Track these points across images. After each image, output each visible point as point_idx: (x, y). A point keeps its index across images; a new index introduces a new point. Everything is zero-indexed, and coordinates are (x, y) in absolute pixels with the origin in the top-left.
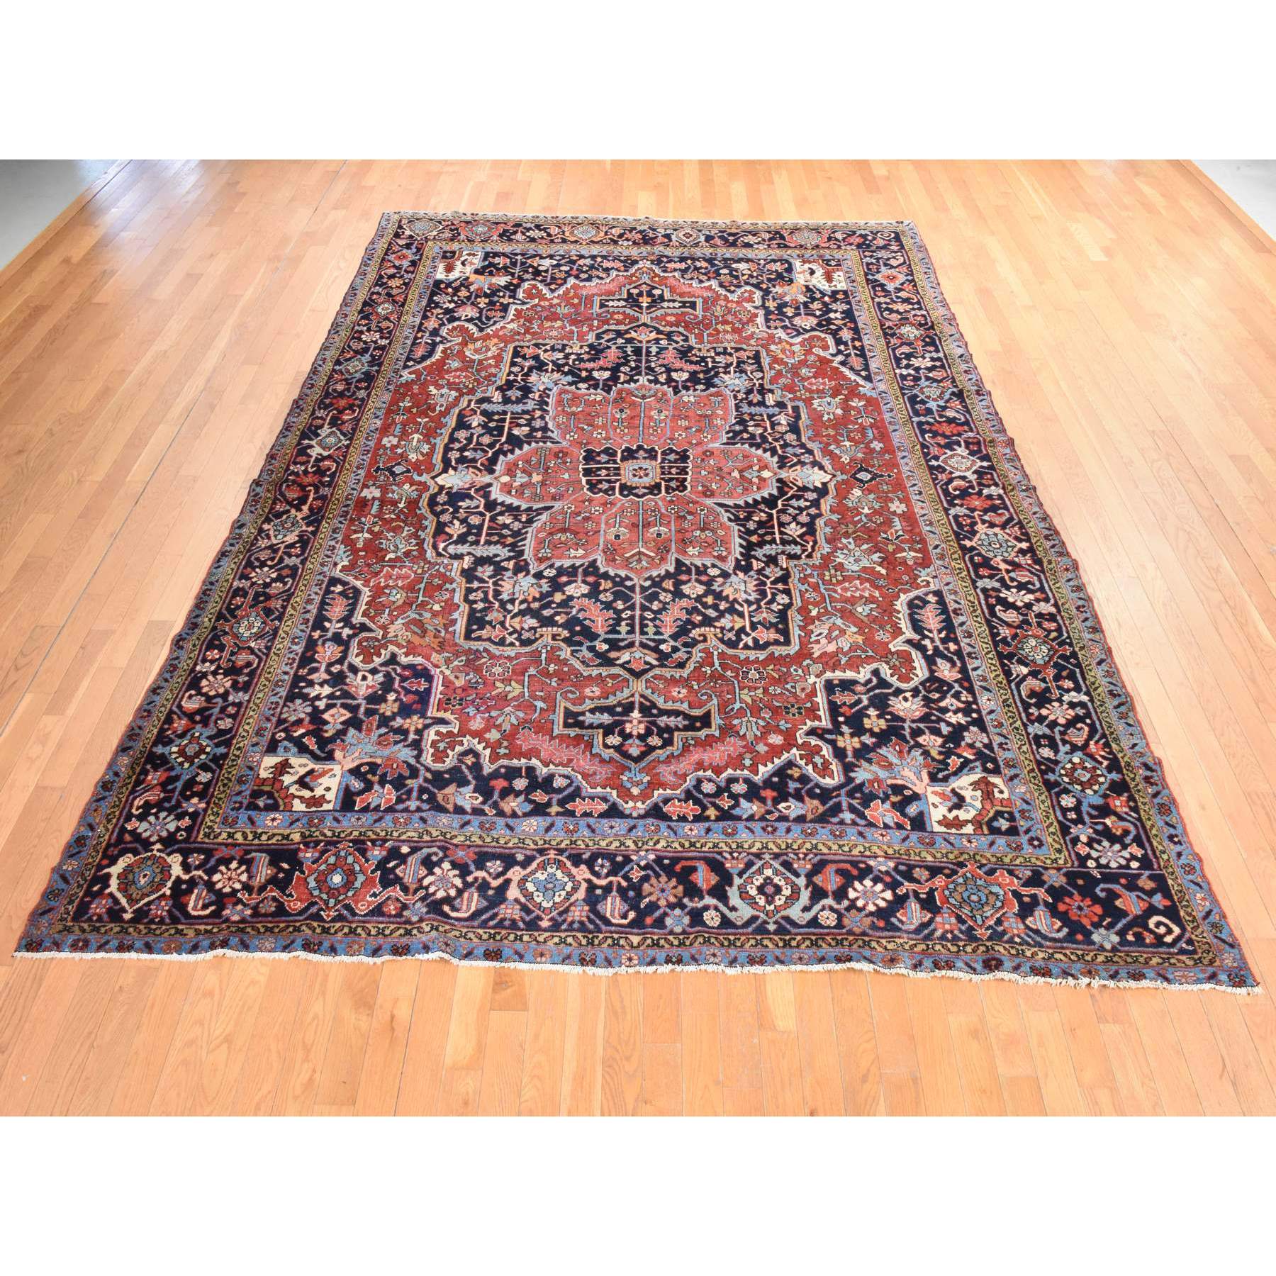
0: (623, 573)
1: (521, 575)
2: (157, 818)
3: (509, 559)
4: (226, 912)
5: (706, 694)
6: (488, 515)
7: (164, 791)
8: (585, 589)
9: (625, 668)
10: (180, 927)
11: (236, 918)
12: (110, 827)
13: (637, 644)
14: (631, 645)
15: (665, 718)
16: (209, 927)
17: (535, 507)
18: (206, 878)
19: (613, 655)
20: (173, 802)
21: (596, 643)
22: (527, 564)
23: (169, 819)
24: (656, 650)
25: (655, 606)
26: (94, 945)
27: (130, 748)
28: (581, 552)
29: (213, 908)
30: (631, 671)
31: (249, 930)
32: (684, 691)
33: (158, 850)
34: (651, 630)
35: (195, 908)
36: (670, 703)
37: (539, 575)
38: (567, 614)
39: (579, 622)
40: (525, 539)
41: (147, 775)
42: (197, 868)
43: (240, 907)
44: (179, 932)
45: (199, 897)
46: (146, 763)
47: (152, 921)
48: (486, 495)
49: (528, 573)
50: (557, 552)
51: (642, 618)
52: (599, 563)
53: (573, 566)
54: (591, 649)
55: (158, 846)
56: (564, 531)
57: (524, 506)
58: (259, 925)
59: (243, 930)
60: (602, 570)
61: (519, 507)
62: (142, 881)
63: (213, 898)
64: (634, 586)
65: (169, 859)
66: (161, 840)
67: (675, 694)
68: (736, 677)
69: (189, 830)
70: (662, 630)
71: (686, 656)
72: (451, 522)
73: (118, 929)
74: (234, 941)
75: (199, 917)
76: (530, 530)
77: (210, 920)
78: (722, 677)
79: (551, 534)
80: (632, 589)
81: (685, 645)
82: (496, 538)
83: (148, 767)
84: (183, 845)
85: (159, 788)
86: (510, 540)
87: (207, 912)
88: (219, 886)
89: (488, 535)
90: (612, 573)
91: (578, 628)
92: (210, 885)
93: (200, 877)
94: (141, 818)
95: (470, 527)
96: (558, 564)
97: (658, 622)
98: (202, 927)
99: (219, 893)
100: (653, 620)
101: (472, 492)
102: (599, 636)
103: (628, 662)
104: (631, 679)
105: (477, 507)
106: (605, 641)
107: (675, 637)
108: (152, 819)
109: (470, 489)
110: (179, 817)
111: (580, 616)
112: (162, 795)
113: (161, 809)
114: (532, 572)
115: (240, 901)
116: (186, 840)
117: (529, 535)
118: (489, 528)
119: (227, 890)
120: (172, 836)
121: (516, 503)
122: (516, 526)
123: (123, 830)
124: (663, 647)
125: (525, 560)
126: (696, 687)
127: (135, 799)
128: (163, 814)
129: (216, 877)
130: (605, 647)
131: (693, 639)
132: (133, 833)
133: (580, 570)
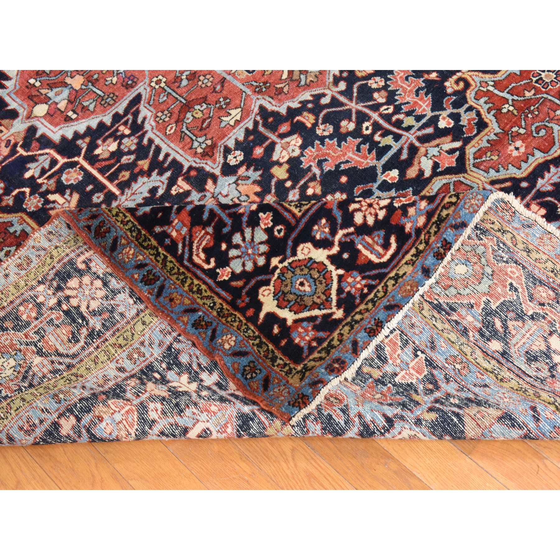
0: (307, 96)
1: (209, 185)
2: (237, 247)
3: (172, 182)
4: (408, 227)
5: (538, 130)
6: (80, 160)
7: (205, 224)
8: (296, 141)
9: (442, 173)
10: (392, 274)
11: (422, 221)
12: (209, 293)
13: (417, 144)
14: (413, 150)
15: (540, 182)
16: (413, 251)
17: (121, 111)
18: (352, 229)
19: (412, 173)
20: (229, 221)
21: (381, 178)
22: (200, 170)
23: (248, 236)
24: (441, 133)
25: (380, 98)
26: (348, 356)
27: (115, 240)
28: (236, 113)
29: (393, 239)
30: (449, 171)
31: (444, 213)
32: (519, 143)
33: (281, 262)
34: (409, 121)
35: (380, 256)
36: (524, 165)
37: (228, 170)
38: (314, 178)
39: (337, 173)
40: (158, 149)
41: (169, 236)
42: (333, 233)
43: (411, 211)
44: (397, 278)
45: (368, 247)
46: (150, 229)
47: (363, 296)
48: (45, 142)
49: (215, 179)
50: (212, 132)
51: (387, 118)
52: (270, 107)
53: (248, 132)
54: (385, 187)
55: (275, 261)
56: (187, 107)
57: (108, 120)
58: (447, 200)
59: (441, 220)
60: (283, 110)
61: (101, 125)
62: (307, 288)
63: (382, 233)
64: (333, 98)
65: (300, 256)
66: (268, 256)
67: (515, 153)
68: (538, 91)
69: (278, 219)
70: (419, 112)
71: (473, 114)
72: (47, 202)
73: (347, 328)
74: (449, 234)
75: (393, 257)
76: (150, 135)
77: (405, 247)
78: (528, 102)
79: (179, 121)
80: (334, 102)
81: (457, 104)
82: (125, 175)
83: (158, 229)
84: (293, 236)
85: (197, 228)
86: (144, 164)
87: (394, 246)
88: (371, 221)
89: (111, 179)
90: (295, 105)
91: (344, 179)
92: (364, 230)
93: (345, 235)
94: (223, 261)
95: (76, 188)
96: (231, 144)
97: (405, 108)
98: (408, 257)
99: (379, 224)
100: (398, 110)
101: (21, 152)
102: (374, 168)
103: (436, 166)
104: (460, 177)
105: (54, 162)
106: (387, 167)
107: (437, 106)
108: (233, 253)
109: (13, 151)
110: (254, 221)
111: (328, 167)
112: (210, 230)
113: (228, 239)
114: (217, 172)
115: (404, 209)
116: (290, 229)
117: (157, 141)
118: (102, 171)
119: (382, 214)
120: (272, 241)
121: (94, 123)
122: (130, 143)
123: (224, 285)
124: (442, 124)
125: (191, 168)
126: (522, 131)
127: (190, 260)
128: (237, 239)
129: (358, 219)
130: (395, 173)
131: (455, 93)
132: (234, 276)
133: (261, 129)
